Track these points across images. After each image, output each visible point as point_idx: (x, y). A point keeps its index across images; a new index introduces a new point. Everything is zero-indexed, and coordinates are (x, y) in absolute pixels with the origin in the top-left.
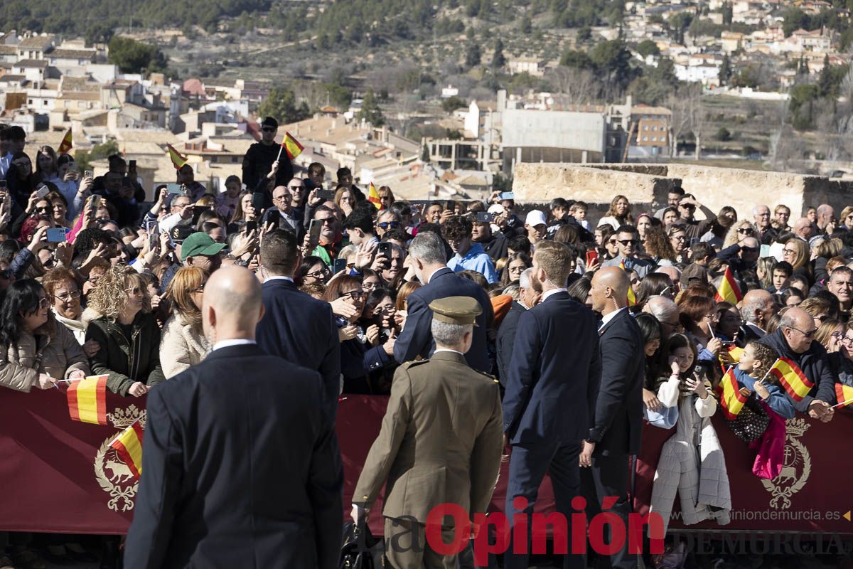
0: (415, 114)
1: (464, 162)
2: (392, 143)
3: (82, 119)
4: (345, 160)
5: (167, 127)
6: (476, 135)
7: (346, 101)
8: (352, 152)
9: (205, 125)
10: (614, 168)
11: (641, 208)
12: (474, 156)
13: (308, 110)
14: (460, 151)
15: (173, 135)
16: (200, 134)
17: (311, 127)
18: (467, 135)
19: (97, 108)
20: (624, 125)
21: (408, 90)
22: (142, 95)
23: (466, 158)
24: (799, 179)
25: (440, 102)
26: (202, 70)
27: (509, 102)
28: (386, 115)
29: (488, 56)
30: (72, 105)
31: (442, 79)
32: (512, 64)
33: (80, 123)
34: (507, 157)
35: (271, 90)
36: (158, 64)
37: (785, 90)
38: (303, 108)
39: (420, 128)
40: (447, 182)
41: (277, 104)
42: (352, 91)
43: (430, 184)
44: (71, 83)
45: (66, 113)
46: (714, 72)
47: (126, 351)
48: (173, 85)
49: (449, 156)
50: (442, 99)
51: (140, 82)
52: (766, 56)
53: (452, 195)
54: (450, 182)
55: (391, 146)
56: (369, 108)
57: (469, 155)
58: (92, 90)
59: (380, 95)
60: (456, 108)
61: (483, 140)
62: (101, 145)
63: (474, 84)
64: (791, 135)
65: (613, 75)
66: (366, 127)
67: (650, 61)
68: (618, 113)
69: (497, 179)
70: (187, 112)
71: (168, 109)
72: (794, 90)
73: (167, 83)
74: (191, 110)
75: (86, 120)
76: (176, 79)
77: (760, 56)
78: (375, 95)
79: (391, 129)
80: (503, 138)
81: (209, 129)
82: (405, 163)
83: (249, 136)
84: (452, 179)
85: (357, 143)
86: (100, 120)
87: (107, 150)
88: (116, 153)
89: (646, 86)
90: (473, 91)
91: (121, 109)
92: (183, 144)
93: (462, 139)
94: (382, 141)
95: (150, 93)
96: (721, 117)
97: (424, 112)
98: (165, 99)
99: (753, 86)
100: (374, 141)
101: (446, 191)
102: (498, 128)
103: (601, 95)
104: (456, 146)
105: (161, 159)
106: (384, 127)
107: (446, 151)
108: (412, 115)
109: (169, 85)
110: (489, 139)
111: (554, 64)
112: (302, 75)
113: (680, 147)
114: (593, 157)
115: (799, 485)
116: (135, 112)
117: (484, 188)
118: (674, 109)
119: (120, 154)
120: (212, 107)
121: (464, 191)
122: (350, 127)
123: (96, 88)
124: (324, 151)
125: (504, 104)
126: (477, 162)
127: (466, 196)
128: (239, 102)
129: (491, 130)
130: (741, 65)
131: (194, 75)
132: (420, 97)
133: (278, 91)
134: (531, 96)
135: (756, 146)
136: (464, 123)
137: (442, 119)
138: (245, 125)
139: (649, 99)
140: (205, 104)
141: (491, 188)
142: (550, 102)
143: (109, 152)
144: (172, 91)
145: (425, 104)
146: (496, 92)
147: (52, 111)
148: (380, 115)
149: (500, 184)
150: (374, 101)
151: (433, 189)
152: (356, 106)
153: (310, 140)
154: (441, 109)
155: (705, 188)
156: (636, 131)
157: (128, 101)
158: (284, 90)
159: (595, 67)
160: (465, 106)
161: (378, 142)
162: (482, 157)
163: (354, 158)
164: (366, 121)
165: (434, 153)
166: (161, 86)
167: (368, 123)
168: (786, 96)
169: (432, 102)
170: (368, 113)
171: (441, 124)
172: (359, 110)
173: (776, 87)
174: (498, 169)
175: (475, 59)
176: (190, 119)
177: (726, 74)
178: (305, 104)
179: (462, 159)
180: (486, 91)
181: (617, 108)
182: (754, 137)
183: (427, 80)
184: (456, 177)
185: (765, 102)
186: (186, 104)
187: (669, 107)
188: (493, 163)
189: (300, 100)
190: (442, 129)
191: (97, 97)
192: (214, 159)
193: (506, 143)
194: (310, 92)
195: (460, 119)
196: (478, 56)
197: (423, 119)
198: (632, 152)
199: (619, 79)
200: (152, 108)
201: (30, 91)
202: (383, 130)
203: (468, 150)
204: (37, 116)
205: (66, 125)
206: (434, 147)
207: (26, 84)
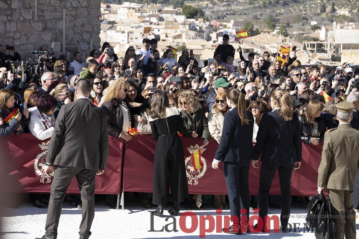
0: (300, 32)
1: (320, 50)
2: (291, 43)
3: (173, 36)
4: (273, 50)
5: (205, 39)
6: (324, 39)
7: (273, 27)
8: (276, 47)
9: (219, 37)
12: (324, 47)
13: (259, 31)
14: (318, 46)
15: (207, 42)
16: (217, 41)
17: (260, 38)
18: (321, 40)
19: (178, 32)
21: (297, 22)
22: (195, 27)
23: (321, 48)
25: (310, 27)
26: (218, 17)
27: (337, 26)
28: (289, 32)
29: (329, 9)
30: (169, 31)
31: (311, 18)
32: (338, 12)
33: (172, 38)
34: (337, 48)
35: (244, 24)
36: (201, 15)
38: (257, 30)
39: (302, 37)
40: (313, 58)
42: (276, 24)
43: (306, 59)
44: (169, 23)
45: (166, 34)
48: (207, 23)
49: (314, 48)
50: (311, 26)
51: (194, 22)
53: (315, 63)
54: (314, 58)
55: (291, 45)
56: (282, 30)
57: (322, 47)
58: (176, 25)
59: (286, 25)
60: (316, 29)
61: (327, 41)
62: (180, 46)
63: (323, 20)
66: (281, 37)
69: (333, 56)
70: (212, 33)
71: (205, 32)
73: (204, 22)
74: (214, 32)
75: (174, 37)
76: (208, 20)
78: (284, 25)
79: (291, 38)
80: (335, 40)
83: (236, 41)
84: (315, 57)
85: (278, 43)
86: (179, 36)
87: (182, 48)
88: (186, 49)
90: (323, 22)
91: (187, 32)
92: (211, 45)
93: (319, 41)
94: (287, 42)
95: (198, 26)
97: (304, 31)
98: (204, 28)
100: (284, 43)
101: (313, 61)
102: (333, 36)
104: (317, 44)
105: (202, 51)
106: (288, 37)
107: (313, 46)
108: (299, 32)
109: (205, 23)
110: (330, 41)
111: (355, 11)
112: (256, 18)
116: (192, 33)
117: (328, 60)
119: (187, 49)
120: (221, 31)
121: (320, 61)
122: (275, 37)
123: (178, 24)
124: (265, 47)
125: (335, 28)
126: (325, 50)
127: (321, 63)
128: (232, 29)
129: (330, 37)
131: (215, 19)
132: (302, 25)
133: (247, 24)
134: (346, 24)
136: (319, 35)
137: (311, 33)
138: (234, 37)
140: (219, 30)
141: (331, 60)
142: (354, 26)
143: (183, 49)
144: (206, 25)
145: (304, 28)
146: (332, 23)
147: (161, 34)
148: (287, 32)
149: (334, 58)
150: (284, 27)
151: (308, 61)
152: (277, 29)
153: (260, 43)
154: (311, 29)
157: (190, 29)
158: (249, 23)
160: (320, 28)
162: (327, 48)
163: (277, 49)
164: (281, 35)
165: (308, 47)
166: (202, 23)
167: (282, 36)
169: (307, 27)
170: (282, 32)
171: (311, 35)
172: (278, 31)
174: (333, 52)
175: (323, 10)
178: (257, 29)
179: (319, 49)
180: (328, 22)
183: (305, 18)
184: (317, 56)
186: (212, 30)
188: (331, 50)
189: (255, 27)
190: (311, 37)
191: (178, 28)
193: (336, 42)
194: (259, 24)
195: (318, 33)
196: (325, 9)
197: (303, 34)
200: (199, 32)
201: (153, 26)
202: (288, 38)
203: (321, 45)
204: (156, 35)
205: (166, 39)
206: (308, 44)
207: (151, 23)
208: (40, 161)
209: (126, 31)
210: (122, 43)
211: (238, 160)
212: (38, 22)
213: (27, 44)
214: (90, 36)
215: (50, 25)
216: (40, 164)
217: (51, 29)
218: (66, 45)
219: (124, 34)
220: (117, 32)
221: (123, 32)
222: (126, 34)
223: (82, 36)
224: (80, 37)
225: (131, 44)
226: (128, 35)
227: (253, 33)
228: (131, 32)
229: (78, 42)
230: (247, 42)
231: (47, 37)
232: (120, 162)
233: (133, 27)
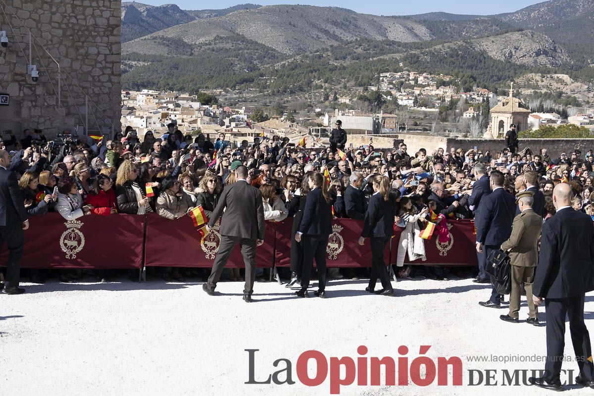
0: (306, 118)
5: (218, 124)
6: (327, 125)
7: (281, 114)
10: (379, 136)
11: (389, 150)
13: (268, 117)
14: (322, 131)
15: (220, 127)
16: (230, 126)
17: (269, 123)
19: (193, 118)
20: (380, 121)
21: (303, 109)
22: (209, 113)
24: (445, 139)
25: (314, 114)
26: (230, 103)
27: (339, 113)
28: (296, 118)
29: (331, 97)
30: (185, 117)
31: (315, 106)
32: (340, 100)
33: (188, 123)
35: (255, 110)
36: (215, 102)
37: (437, 108)
38: (266, 117)
39: (308, 123)
40: (318, 142)
41: (257, 115)
42: (283, 110)
43: (312, 142)
44: (184, 109)
45: (183, 119)
46: (411, 102)
47: (212, 203)
48: (220, 109)
50: (315, 112)
51: (209, 108)
52: (430, 96)
55: (298, 129)
56: (290, 116)
57: (325, 132)
58: (192, 111)
59: (293, 112)
60: (320, 116)
61: (330, 127)
62: (195, 130)
63: (326, 107)
64: (439, 124)
65: (376, 103)
66: (289, 123)
67: (389, 98)
68: (378, 116)
70: (225, 118)
71: (218, 118)
72: (440, 108)
73: (218, 108)
74: (227, 118)
75: (190, 122)
76: (221, 107)
77: (428, 96)
79: (297, 123)
81: (233, 124)
82: (303, 135)
83: (247, 127)
85: (285, 128)
86: (195, 121)
89: (388, 107)
90: (326, 110)
91: (202, 118)
93: (323, 126)
94: (294, 128)
95: (212, 112)
96: (414, 118)
97: (309, 117)
98: (217, 114)
99: (426, 106)
100: (292, 128)
101: (317, 145)
103: (372, 110)
104: (321, 129)
107: (317, 131)
111: (355, 99)
112: (265, 105)
113: (400, 128)
114: (369, 132)
115: (449, 248)
116: (207, 119)
118: (398, 115)
120: (234, 116)
122: (283, 123)
124: (274, 131)
125: (337, 114)
127: (325, 147)
128: (243, 115)
130: (421, 99)
131: (228, 105)
132: (307, 112)
133: (257, 110)
134: (347, 111)
135: (427, 128)
136: (323, 121)
137: (315, 119)
138: (246, 123)
139: (389, 111)
140: (231, 116)
142: (354, 113)
144: (220, 111)
145: (309, 115)
146: (335, 110)
147: (178, 119)
148: (294, 118)
150: (291, 114)
151: (313, 144)
152: (285, 115)
153: (269, 128)
154: (315, 116)
155: (412, 143)
156: (384, 123)
157: (204, 115)
158: (260, 110)
159: (369, 100)
160: (324, 115)
161: (293, 128)
164: (289, 121)
165: (313, 132)
166: (216, 109)
168: (437, 110)
169: (312, 114)
170: (289, 118)
171: (315, 121)
172: (286, 117)
173: (434, 107)
175: (327, 98)
176: (227, 121)
177: (416, 102)
178: (267, 115)
179: (323, 134)
180: (331, 110)
181: (377, 115)
182: (426, 124)
183: (310, 106)
184: (321, 140)
185: (430, 112)
186: (225, 115)
187: (396, 114)
189: (265, 114)
190: (316, 123)
191: (193, 114)
192: (235, 135)
194: (269, 111)
195: (322, 119)
196: (328, 97)
197: (309, 120)
198: (383, 130)
199: (378, 104)
200: (213, 117)
201: (170, 112)
202: (295, 124)
203: (325, 130)
204: (172, 120)
205: (183, 124)
206: (313, 129)
207: (168, 109)
208: (65, 239)
209: (145, 116)
210: (141, 127)
211: (319, 233)
212: (61, 107)
213: (50, 129)
214: (112, 121)
215: (73, 110)
216: (66, 241)
217: (74, 114)
218: (88, 129)
219: (143, 120)
220: (137, 117)
221: (142, 117)
222: (145, 119)
223: (103, 120)
224: (102, 121)
225: (150, 128)
226: (147, 120)
227: (263, 119)
228: (150, 118)
229: (100, 127)
230: (258, 127)
231: (71, 121)
232: (142, 239)
233: (151, 113)
